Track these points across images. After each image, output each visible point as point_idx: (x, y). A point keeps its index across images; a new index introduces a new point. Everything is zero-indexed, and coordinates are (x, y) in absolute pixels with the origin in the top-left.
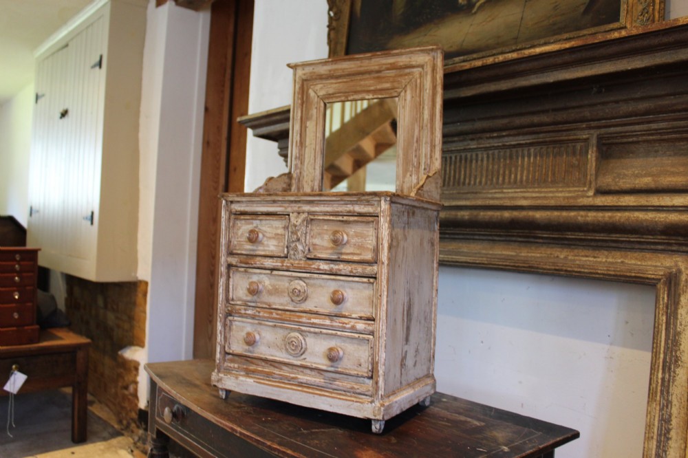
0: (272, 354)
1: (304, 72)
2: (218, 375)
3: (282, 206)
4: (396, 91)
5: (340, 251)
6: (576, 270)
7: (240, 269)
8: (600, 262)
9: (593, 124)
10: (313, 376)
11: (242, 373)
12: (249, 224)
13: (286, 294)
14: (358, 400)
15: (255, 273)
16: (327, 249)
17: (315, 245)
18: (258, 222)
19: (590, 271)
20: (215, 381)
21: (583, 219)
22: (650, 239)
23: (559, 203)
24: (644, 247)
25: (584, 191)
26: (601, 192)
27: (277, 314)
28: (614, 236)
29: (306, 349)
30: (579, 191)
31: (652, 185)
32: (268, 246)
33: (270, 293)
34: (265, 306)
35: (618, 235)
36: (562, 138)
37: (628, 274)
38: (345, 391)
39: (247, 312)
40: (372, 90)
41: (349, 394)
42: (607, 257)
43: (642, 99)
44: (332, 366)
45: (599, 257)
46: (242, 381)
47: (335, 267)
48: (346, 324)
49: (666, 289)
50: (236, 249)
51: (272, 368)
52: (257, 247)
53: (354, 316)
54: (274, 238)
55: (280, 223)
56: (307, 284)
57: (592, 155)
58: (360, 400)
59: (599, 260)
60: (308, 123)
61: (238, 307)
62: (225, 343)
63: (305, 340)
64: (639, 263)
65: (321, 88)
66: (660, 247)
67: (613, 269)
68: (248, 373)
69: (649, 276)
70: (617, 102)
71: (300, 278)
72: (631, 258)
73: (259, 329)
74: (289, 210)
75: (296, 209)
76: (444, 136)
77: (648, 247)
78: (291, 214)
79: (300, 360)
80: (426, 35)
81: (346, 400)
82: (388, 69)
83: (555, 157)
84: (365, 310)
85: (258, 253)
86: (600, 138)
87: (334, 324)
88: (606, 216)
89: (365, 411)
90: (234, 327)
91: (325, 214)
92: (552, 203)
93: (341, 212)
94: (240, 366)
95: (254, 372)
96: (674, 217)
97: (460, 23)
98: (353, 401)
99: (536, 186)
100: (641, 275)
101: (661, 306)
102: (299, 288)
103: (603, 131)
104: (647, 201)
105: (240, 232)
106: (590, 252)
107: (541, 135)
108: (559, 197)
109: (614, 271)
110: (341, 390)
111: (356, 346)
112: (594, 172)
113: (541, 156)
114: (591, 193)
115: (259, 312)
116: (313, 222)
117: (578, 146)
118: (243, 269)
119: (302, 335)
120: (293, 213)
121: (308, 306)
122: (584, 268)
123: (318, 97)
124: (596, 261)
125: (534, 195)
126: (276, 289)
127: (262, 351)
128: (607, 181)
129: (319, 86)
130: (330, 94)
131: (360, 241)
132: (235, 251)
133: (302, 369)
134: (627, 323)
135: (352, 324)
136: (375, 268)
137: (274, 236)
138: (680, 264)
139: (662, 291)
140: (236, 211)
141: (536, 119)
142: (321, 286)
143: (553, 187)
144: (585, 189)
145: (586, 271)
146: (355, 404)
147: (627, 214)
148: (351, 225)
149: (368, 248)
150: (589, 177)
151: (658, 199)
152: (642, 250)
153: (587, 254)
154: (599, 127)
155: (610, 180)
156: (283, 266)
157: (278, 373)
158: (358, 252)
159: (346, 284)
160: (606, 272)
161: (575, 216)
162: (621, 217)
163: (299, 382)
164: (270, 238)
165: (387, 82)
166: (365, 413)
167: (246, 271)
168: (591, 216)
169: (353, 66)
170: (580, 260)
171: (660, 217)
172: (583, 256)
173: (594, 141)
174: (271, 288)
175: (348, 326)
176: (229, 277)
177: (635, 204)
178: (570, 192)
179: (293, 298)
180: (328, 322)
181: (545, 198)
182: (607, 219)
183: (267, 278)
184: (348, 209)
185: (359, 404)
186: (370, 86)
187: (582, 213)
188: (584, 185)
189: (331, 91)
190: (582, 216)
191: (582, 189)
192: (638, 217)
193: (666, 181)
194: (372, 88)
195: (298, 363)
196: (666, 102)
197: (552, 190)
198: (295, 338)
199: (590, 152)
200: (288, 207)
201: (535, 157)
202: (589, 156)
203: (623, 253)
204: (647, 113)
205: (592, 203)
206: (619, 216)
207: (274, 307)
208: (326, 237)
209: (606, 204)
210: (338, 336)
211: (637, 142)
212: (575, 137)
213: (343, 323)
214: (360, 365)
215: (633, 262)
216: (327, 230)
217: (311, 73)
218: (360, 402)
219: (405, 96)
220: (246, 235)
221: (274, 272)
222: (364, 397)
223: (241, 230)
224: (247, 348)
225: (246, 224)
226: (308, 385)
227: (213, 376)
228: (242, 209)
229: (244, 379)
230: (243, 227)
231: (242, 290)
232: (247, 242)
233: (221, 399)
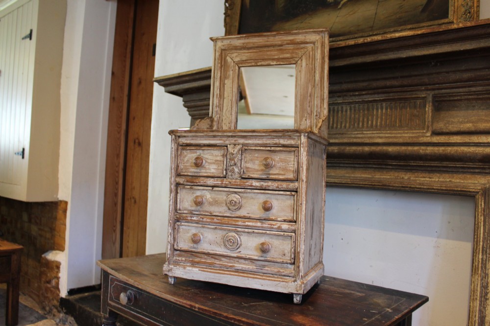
0: (213, 249)
1: (223, 44)
2: (169, 267)
3: (221, 140)
4: (294, 60)
5: (269, 173)
6: (418, 186)
7: (186, 187)
8: (435, 181)
9: (430, 87)
10: (246, 264)
11: (188, 264)
12: (194, 153)
13: (224, 205)
14: (284, 280)
15: (199, 190)
16: (258, 171)
17: (248, 168)
18: (201, 151)
19: (428, 187)
20: (166, 271)
21: (424, 151)
22: (471, 165)
23: (405, 141)
24: (466, 170)
25: (423, 133)
26: (435, 133)
27: (218, 220)
28: (445, 164)
29: (241, 245)
30: (420, 133)
31: (473, 129)
32: (209, 169)
33: (211, 204)
34: (207, 214)
35: (447, 163)
36: (406, 96)
37: (456, 189)
38: (272, 274)
39: (193, 218)
40: (276, 59)
41: (276, 276)
42: (439, 178)
44: (262, 257)
45: (433, 178)
46: (189, 270)
47: (265, 184)
48: (274, 225)
49: (483, 198)
50: (182, 172)
51: (213, 260)
52: (200, 170)
53: (279, 219)
54: (214, 163)
55: (219, 152)
56: (241, 197)
57: (429, 109)
58: (285, 280)
59: (433, 180)
60: (226, 81)
61: (184, 215)
62: (174, 242)
63: (240, 238)
64: (462, 181)
65: (236, 56)
67: (444, 186)
68: (194, 264)
69: (471, 190)
70: (447, 72)
71: (236, 193)
72: (456, 178)
73: (202, 231)
74: (227, 142)
75: (233, 141)
76: (330, 92)
77: (469, 170)
78: (228, 146)
79: (235, 253)
80: (302, 22)
81: (275, 281)
82: (288, 44)
83: (401, 109)
84: (287, 215)
85: (201, 174)
86: (434, 97)
87: (264, 225)
88: (441, 149)
89: (290, 287)
90: (181, 230)
91: (256, 145)
92: (401, 141)
93: (269, 144)
94: (187, 259)
95: (198, 263)
97: (329, 15)
98: (280, 281)
99: (387, 129)
100: (465, 189)
101: (480, 210)
102: (235, 200)
103: (436, 92)
104: (469, 139)
105: (186, 159)
106: (427, 175)
107: (391, 94)
108: (405, 137)
109: (445, 187)
110: (269, 274)
111: (281, 241)
112: (430, 119)
113: (391, 109)
114: (429, 134)
115: (203, 218)
116: (247, 152)
117: (418, 102)
118: (189, 187)
119: (237, 234)
120: (230, 145)
121: (242, 212)
122: (424, 186)
123: (234, 62)
124: (431, 181)
125: (387, 135)
126: (216, 201)
127: (204, 247)
128: (440, 126)
129: (235, 55)
130: (243, 61)
131: (284, 164)
132: (182, 173)
133: (237, 260)
134: (449, 222)
135: (279, 225)
136: (296, 184)
137: (214, 162)
139: (480, 200)
140: (183, 144)
141: (388, 83)
142: (253, 198)
143: (400, 130)
144: (424, 131)
145: (425, 187)
146: (282, 283)
147: (455, 148)
148: (276, 154)
149: (290, 170)
150: (427, 123)
151: (478, 138)
152: (464, 173)
153: (424, 176)
154: (433, 90)
155: (442, 125)
156: (222, 184)
157: (218, 263)
158: (282, 173)
159: (272, 196)
160: (439, 188)
161: (417, 150)
162: (451, 150)
163: (235, 269)
164: (211, 163)
165: (288, 53)
166: (290, 289)
167: (191, 188)
168: (430, 150)
169: (261, 41)
170: (420, 180)
171: (479, 150)
172: (421, 177)
173: (430, 99)
174: (211, 200)
175: (275, 227)
176: (177, 193)
177: (461, 141)
178: (413, 133)
179: (230, 208)
180: (259, 224)
181: (395, 137)
182: (441, 151)
183: (208, 193)
184: (275, 142)
185: (284, 283)
186: (274, 56)
187: (423, 148)
188: (425, 129)
189: (244, 58)
190: (423, 150)
191: (422, 131)
192: (464, 150)
193: (483, 126)
194: (276, 57)
195: (235, 255)
196: (482, 73)
197: (400, 132)
198: (232, 236)
199: (427, 106)
200: (226, 140)
201: (386, 109)
202: (427, 109)
203: (450, 175)
204: (469, 80)
205: (430, 141)
206: (449, 150)
207: (215, 214)
208: (257, 162)
209: (440, 141)
210: (267, 234)
211: (461, 100)
212: (416, 96)
213: (272, 225)
214: (284, 255)
215: (458, 181)
216: (257, 157)
217: (228, 45)
218: (286, 282)
219: (301, 63)
220: (191, 161)
221: (215, 189)
222: (288, 278)
223: (187, 158)
224: (192, 245)
225: (192, 153)
226: (243, 271)
227: (165, 267)
228: (188, 142)
229: (190, 268)
230: (188, 156)
231: (187, 202)
232: (191, 166)
233: (171, 284)
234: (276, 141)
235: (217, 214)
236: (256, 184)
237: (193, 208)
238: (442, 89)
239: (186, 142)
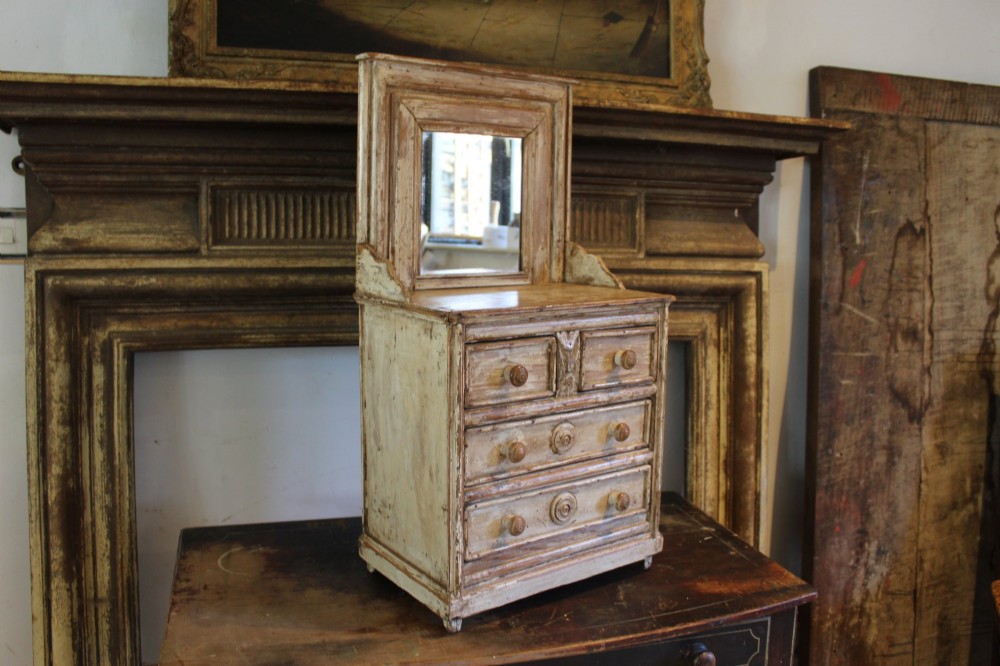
0: (532, 533)
1: (391, 72)
2: (462, 600)
3: (547, 325)
4: (524, 131)
7: (483, 429)
9: (645, 183)
10: (586, 538)
11: (495, 579)
12: (493, 357)
13: (547, 446)
14: (639, 542)
15: (503, 430)
16: (601, 374)
17: (589, 371)
18: (507, 351)
25: (634, 253)
26: (650, 255)
29: (577, 509)
30: (629, 253)
31: (696, 250)
34: (522, 472)
36: (608, 193)
38: (622, 539)
40: (495, 125)
43: (697, 166)
44: (606, 517)
46: (499, 590)
47: (614, 395)
50: (475, 401)
52: (507, 389)
53: (629, 448)
54: (532, 372)
55: (540, 348)
56: (574, 426)
57: (640, 215)
58: (641, 541)
60: (401, 163)
61: (483, 489)
62: (465, 549)
63: (574, 498)
65: (420, 107)
66: (691, 306)
68: (504, 575)
69: (688, 334)
70: (671, 165)
71: (566, 421)
73: (512, 508)
77: (682, 306)
78: (558, 334)
79: (569, 526)
81: (629, 548)
82: (515, 96)
83: (597, 210)
84: (636, 437)
85: (513, 398)
86: (647, 197)
87: (614, 465)
89: (647, 549)
91: (599, 329)
93: (620, 324)
94: (491, 570)
95: (512, 570)
96: (717, 281)
98: (635, 545)
102: (568, 433)
103: (651, 190)
104: (694, 265)
105: (477, 372)
107: (585, 187)
108: (610, 259)
110: (618, 540)
111: (631, 483)
112: (643, 233)
114: (642, 256)
115: (519, 483)
116: (586, 342)
117: (622, 202)
118: (489, 428)
119: (572, 493)
120: (561, 332)
121: (576, 452)
123: (415, 119)
126: (534, 443)
128: (656, 243)
129: (416, 103)
130: (435, 120)
132: (476, 404)
133: (571, 536)
135: (632, 458)
136: (654, 387)
137: (531, 369)
138: (706, 320)
140: (475, 339)
142: (591, 423)
143: (598, 247)
144: (635, 251)
146: (638, 547)
147: (678, 278)
148: (628, 340)
149: (645, 365)
150: (638, 239)
151: (703, 263)
154: (647, 186)
155: (658, 243)
156: (551, 408)
158: (635, 371)
159: (618, 413)
163: (571, 554)
165: (514, 116)
167: (493, 431)
169: (469, 81)
171: (706, 281)
173: (642, 201)
175: (628, 462)
176: (465, 447)
177: (684, 268)
178: (620, 253)
180: (607, 465)
182: (661, 283)
183: (521, 432)
184: (628, 320)
186: (492, 118)
187: (636, 277)
188: (634, 247)
189: (437, 114)
191: (632, 251)
193: (708, 246)
194: (495, 121)
196: (714, 173)
198: (568, 500)
199: (638, 211)
202: (637, 216)
204: (697, 179)
205: (644, 267)
207: (535, 468)
208: (601, 359)
209: (659, 268)
212: (622, 193)
214: (635, 503)
216: (601, 350)
217: (403, 77)
219: (536, 140)
220: (488, 374)
221: (538, 421)
222: (642, 536)
223: (480, 368)
224: (494, 541)
225: (490, 357)
226: (584, 551)
227: (454, 606)
228: (487, 335)
229: (502, 585)
230: (484, 363)
231: (481, 459)
232: (490, 385)
233: (457, 632)
234: (630, 318)
235: (539, 467)
236: (602, 397)
237: (492, 469)
238: (657, 187)
239: (482, 335)
